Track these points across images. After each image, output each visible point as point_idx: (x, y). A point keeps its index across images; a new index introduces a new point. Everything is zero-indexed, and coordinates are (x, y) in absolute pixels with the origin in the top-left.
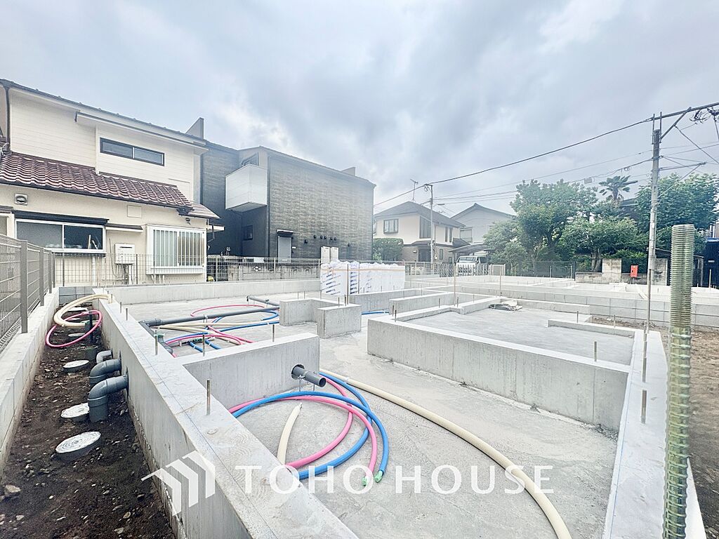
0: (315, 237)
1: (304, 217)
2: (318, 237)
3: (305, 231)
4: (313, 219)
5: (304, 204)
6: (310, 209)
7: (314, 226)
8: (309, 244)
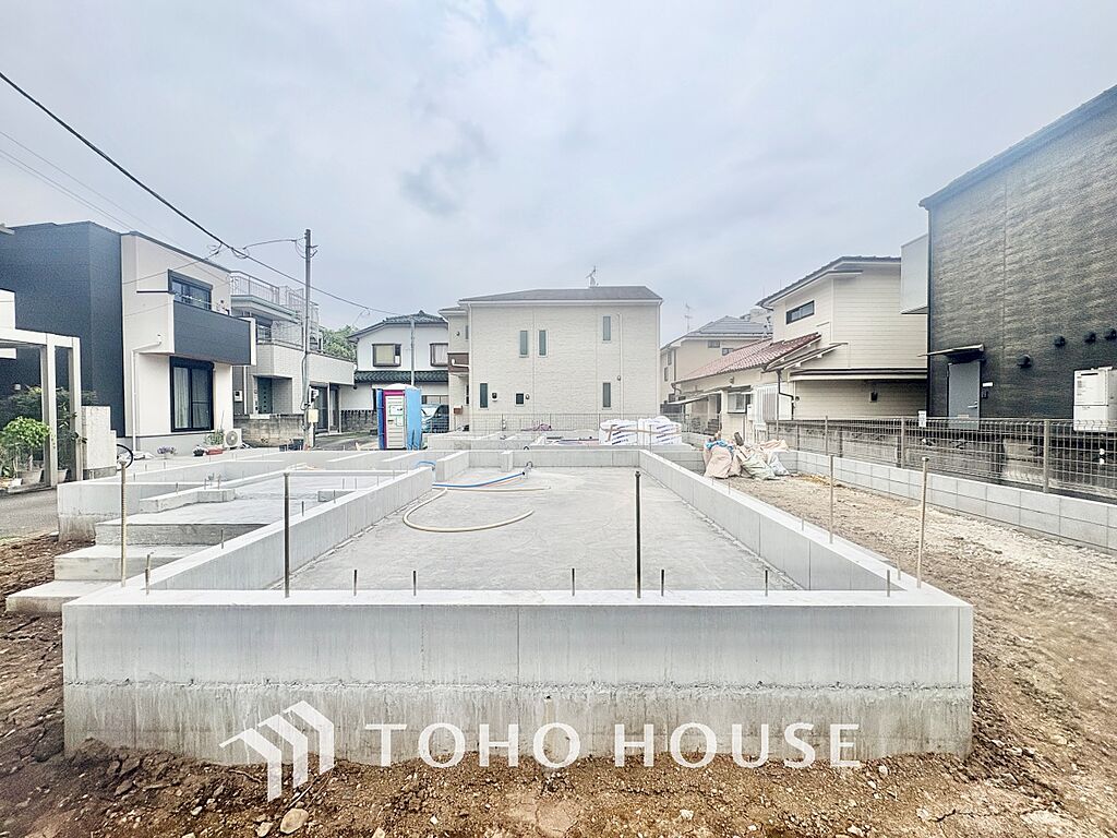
0: (1061, 343)
1: (1016, 297)
2: (1072, 340)
3: (1022, 333)
4: (1052, 289)
5: (1021, 260)
6: (1040, 262)
7: (1058, 310)
8: (1038, 367)
